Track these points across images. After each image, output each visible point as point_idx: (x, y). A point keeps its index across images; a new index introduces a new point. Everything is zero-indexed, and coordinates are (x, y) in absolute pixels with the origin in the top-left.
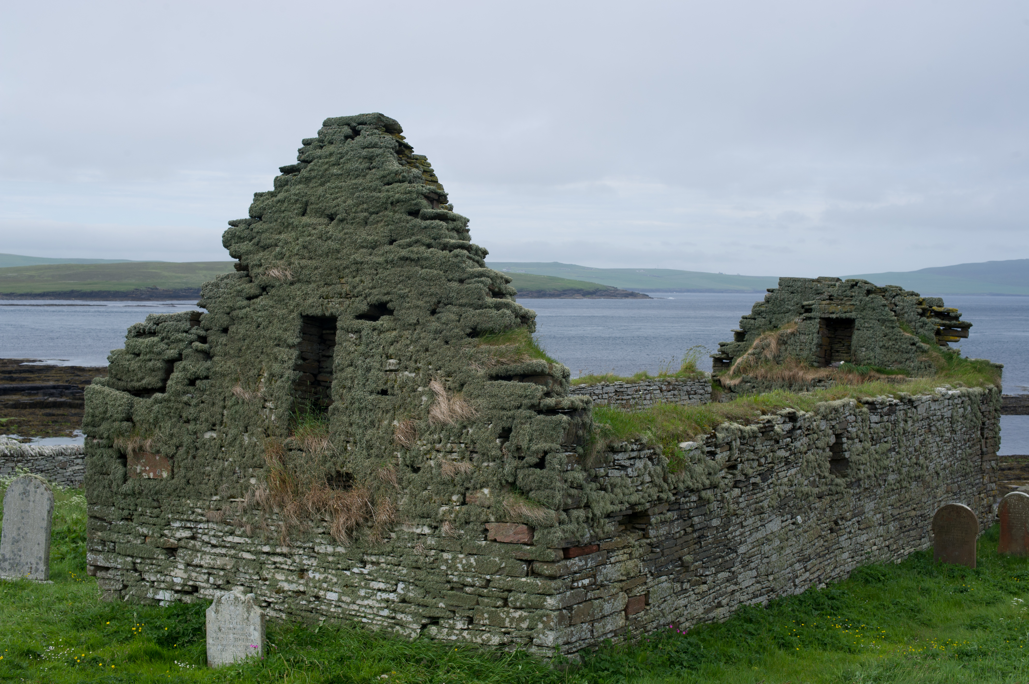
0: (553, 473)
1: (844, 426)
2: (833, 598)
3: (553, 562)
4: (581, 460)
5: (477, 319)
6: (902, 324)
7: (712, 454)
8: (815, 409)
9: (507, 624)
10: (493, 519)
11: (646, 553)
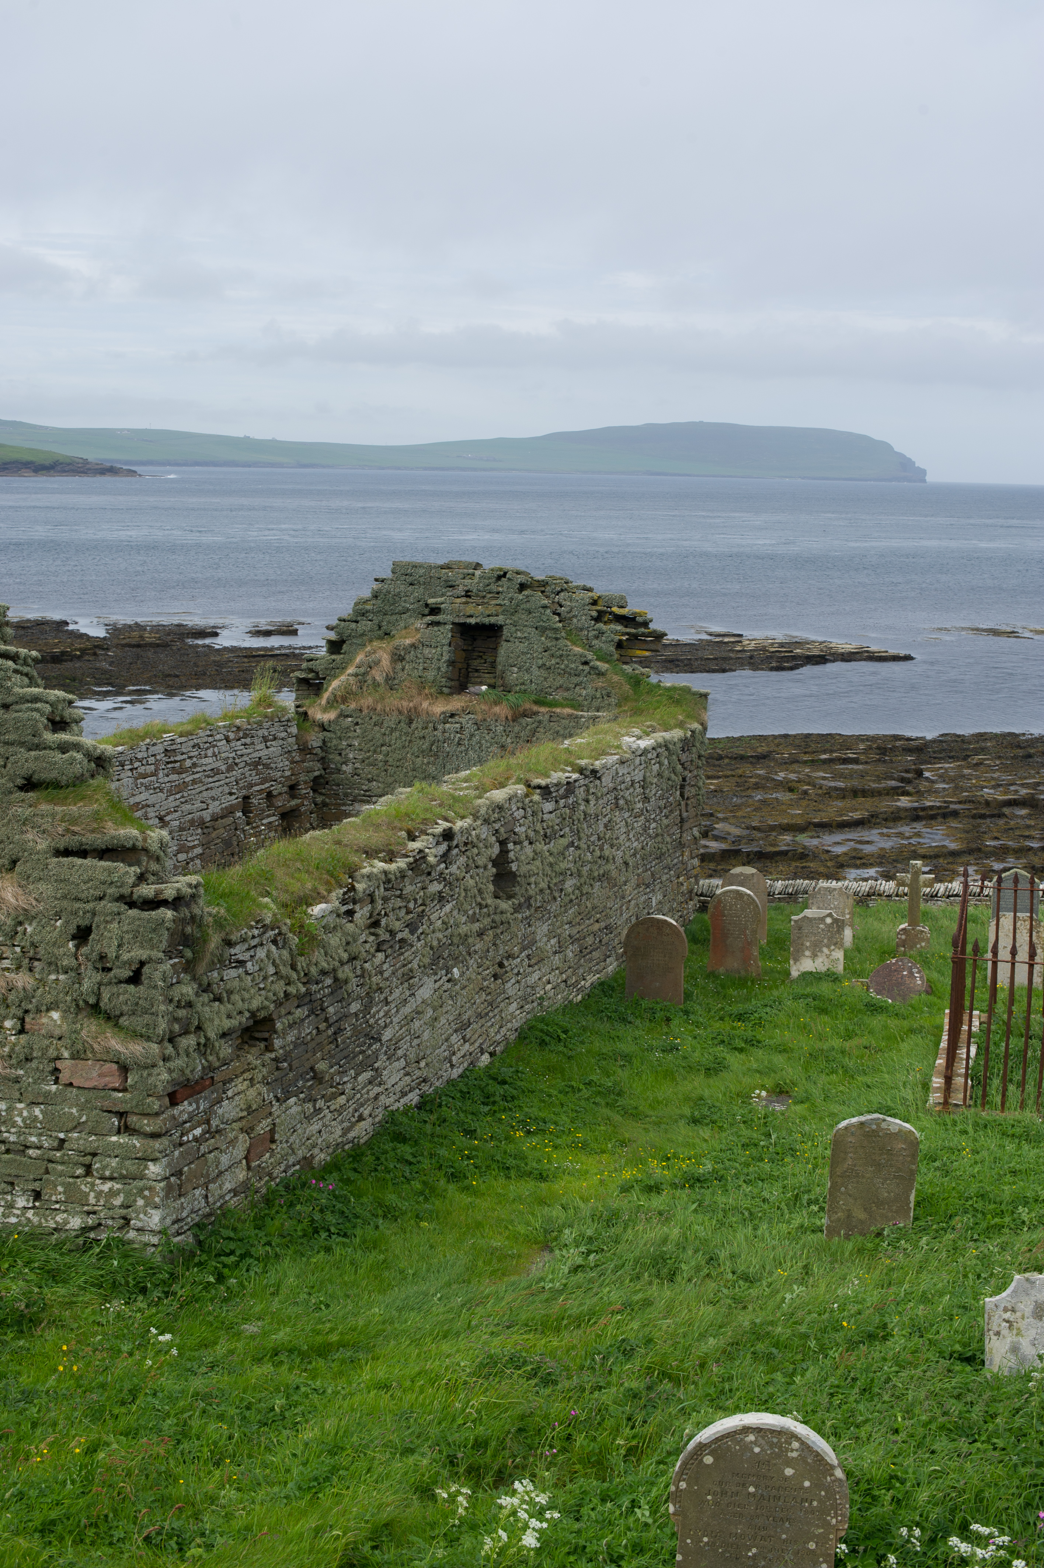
0: (154, 992)
1: (509, 828)
2: (504, 1082)
3: (157, 1114)
4: (189, 967)
5: (31, 766)
6: (569, 633)
7: (350, 913)
8: (473, 811)
9: (92, 1200)
10: (66, 1054)
11: (270, 1073)
